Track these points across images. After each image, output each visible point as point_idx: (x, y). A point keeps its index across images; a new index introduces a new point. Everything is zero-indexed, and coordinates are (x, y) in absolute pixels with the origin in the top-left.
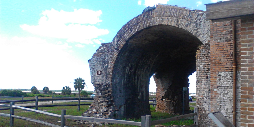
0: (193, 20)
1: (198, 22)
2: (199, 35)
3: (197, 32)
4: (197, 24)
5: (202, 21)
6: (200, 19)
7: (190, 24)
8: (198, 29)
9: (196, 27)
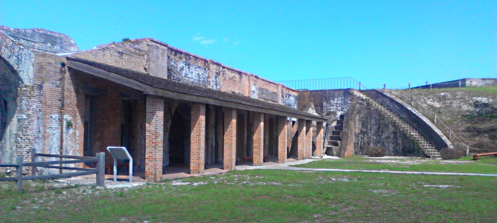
0: (15, 53)
1: (20, 57)
2: (21, 71)
3: (19, 67)
4: (18, 58)
5: (23, 57)
6: (22, 54)
7: (12, 56)
8: (19, 64)
9: (18, 62)
